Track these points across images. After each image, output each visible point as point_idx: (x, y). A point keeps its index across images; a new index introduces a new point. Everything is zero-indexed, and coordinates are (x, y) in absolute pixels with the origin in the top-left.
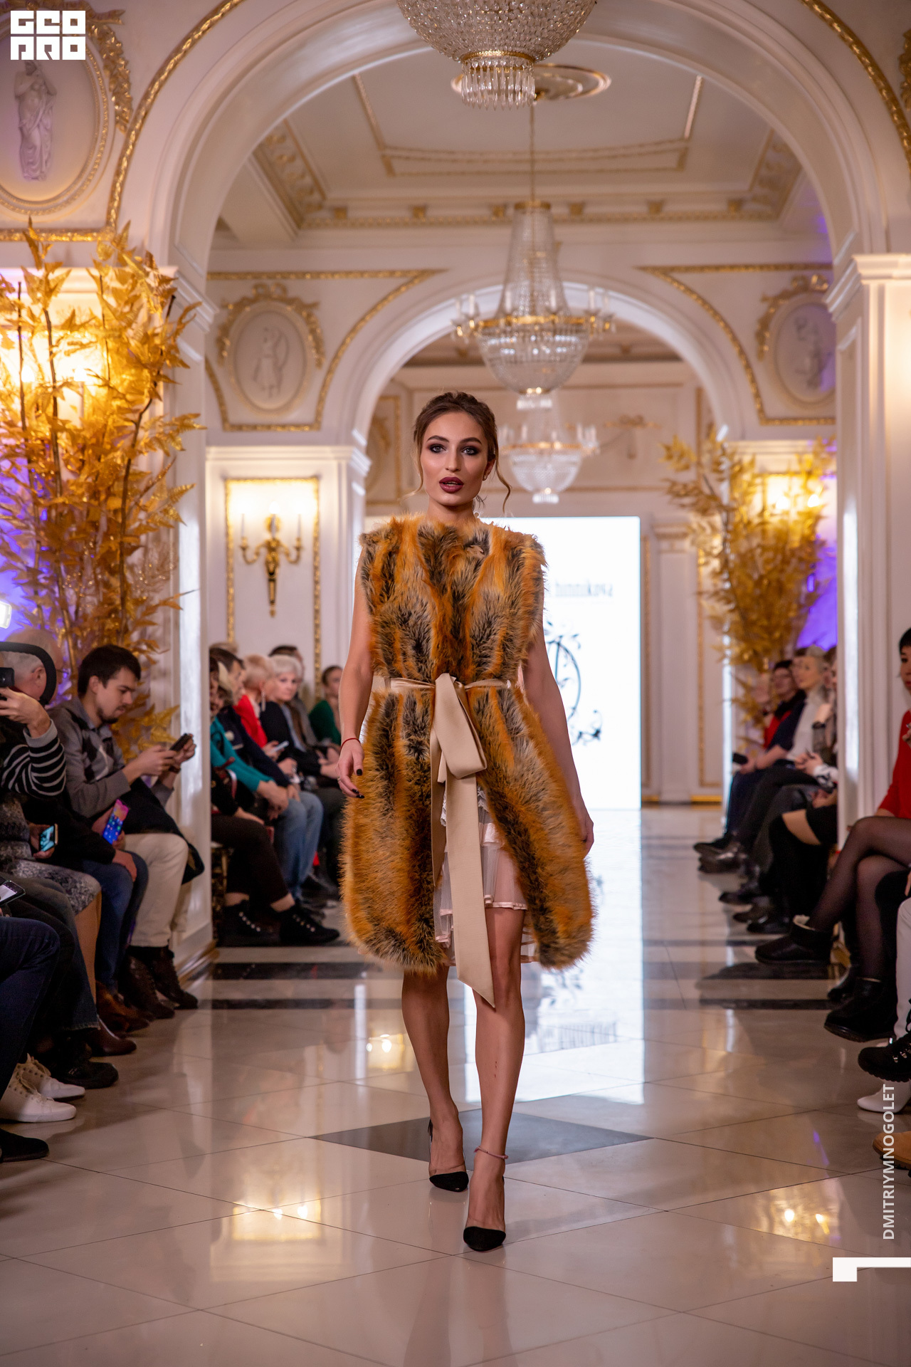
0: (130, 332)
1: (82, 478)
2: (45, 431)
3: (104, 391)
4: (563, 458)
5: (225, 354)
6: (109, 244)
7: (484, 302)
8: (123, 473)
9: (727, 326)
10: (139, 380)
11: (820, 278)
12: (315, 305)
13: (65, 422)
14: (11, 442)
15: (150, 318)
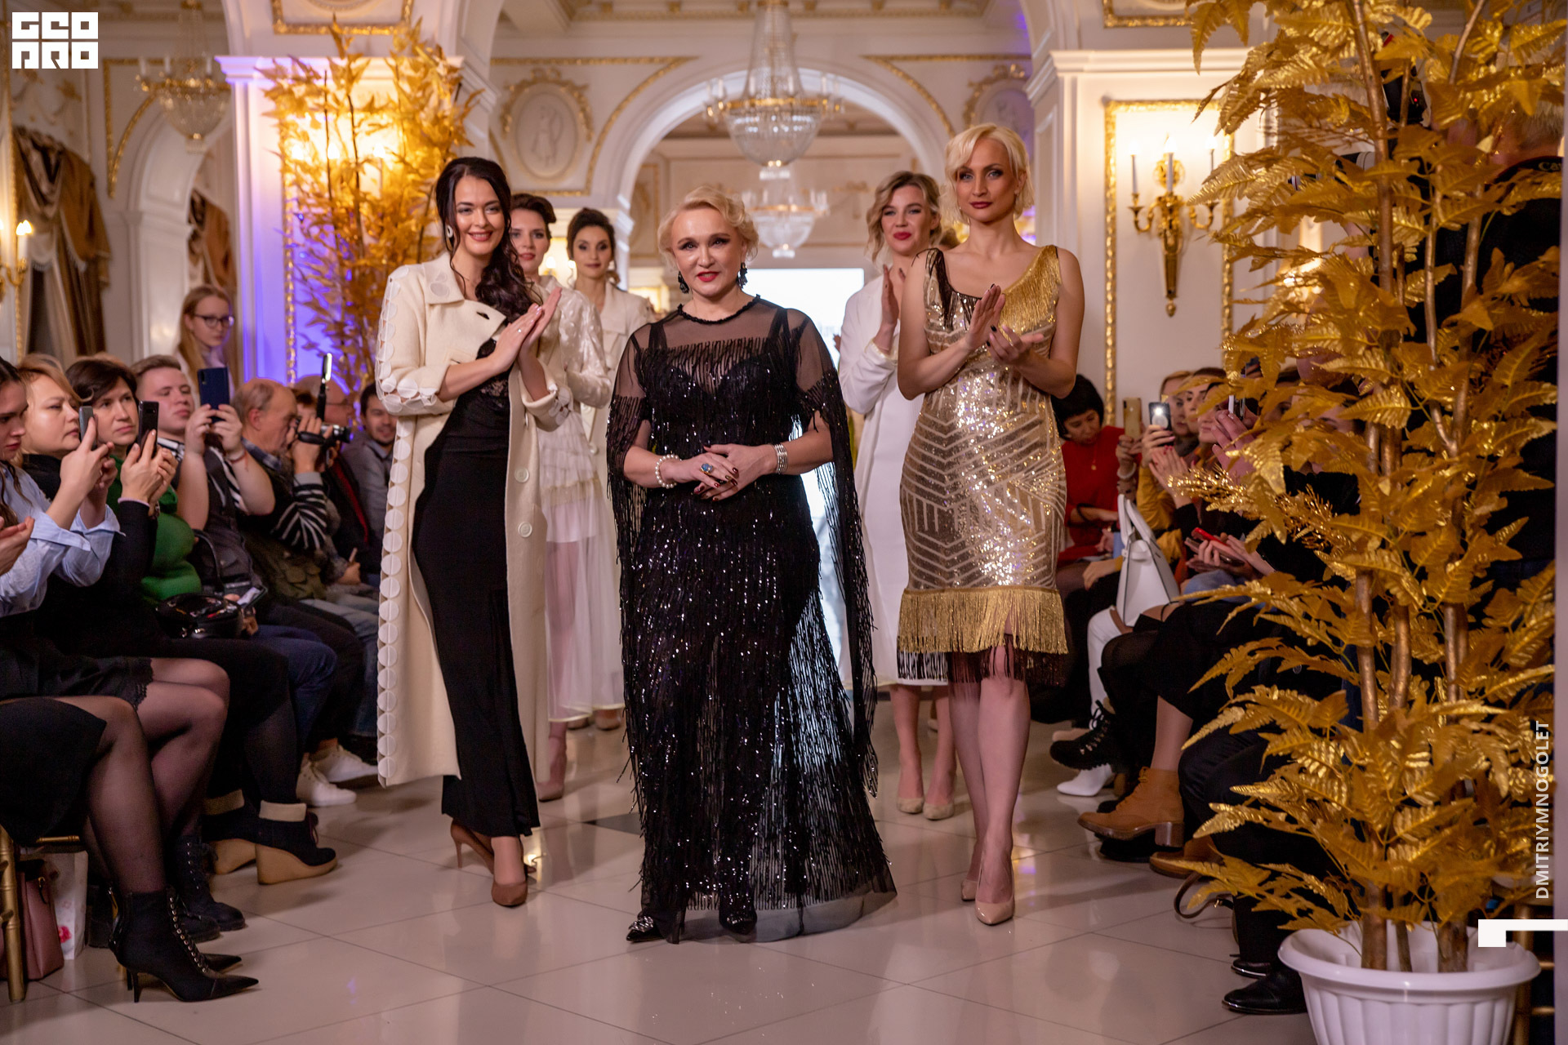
0: (422, 115)
1: (382, 242)
2: (349, 201)
3: (401, 166)
4: (798, 219)
5: (508, 129)
6: (403, 37)
7: (732, 85)
8: (418, 238)
9: (939, 107)
10: (431, 156)
11: (1017, 67)
12: (585, 87)
13: (365, 194)
14: (320, 211)
15: (440, 103)
